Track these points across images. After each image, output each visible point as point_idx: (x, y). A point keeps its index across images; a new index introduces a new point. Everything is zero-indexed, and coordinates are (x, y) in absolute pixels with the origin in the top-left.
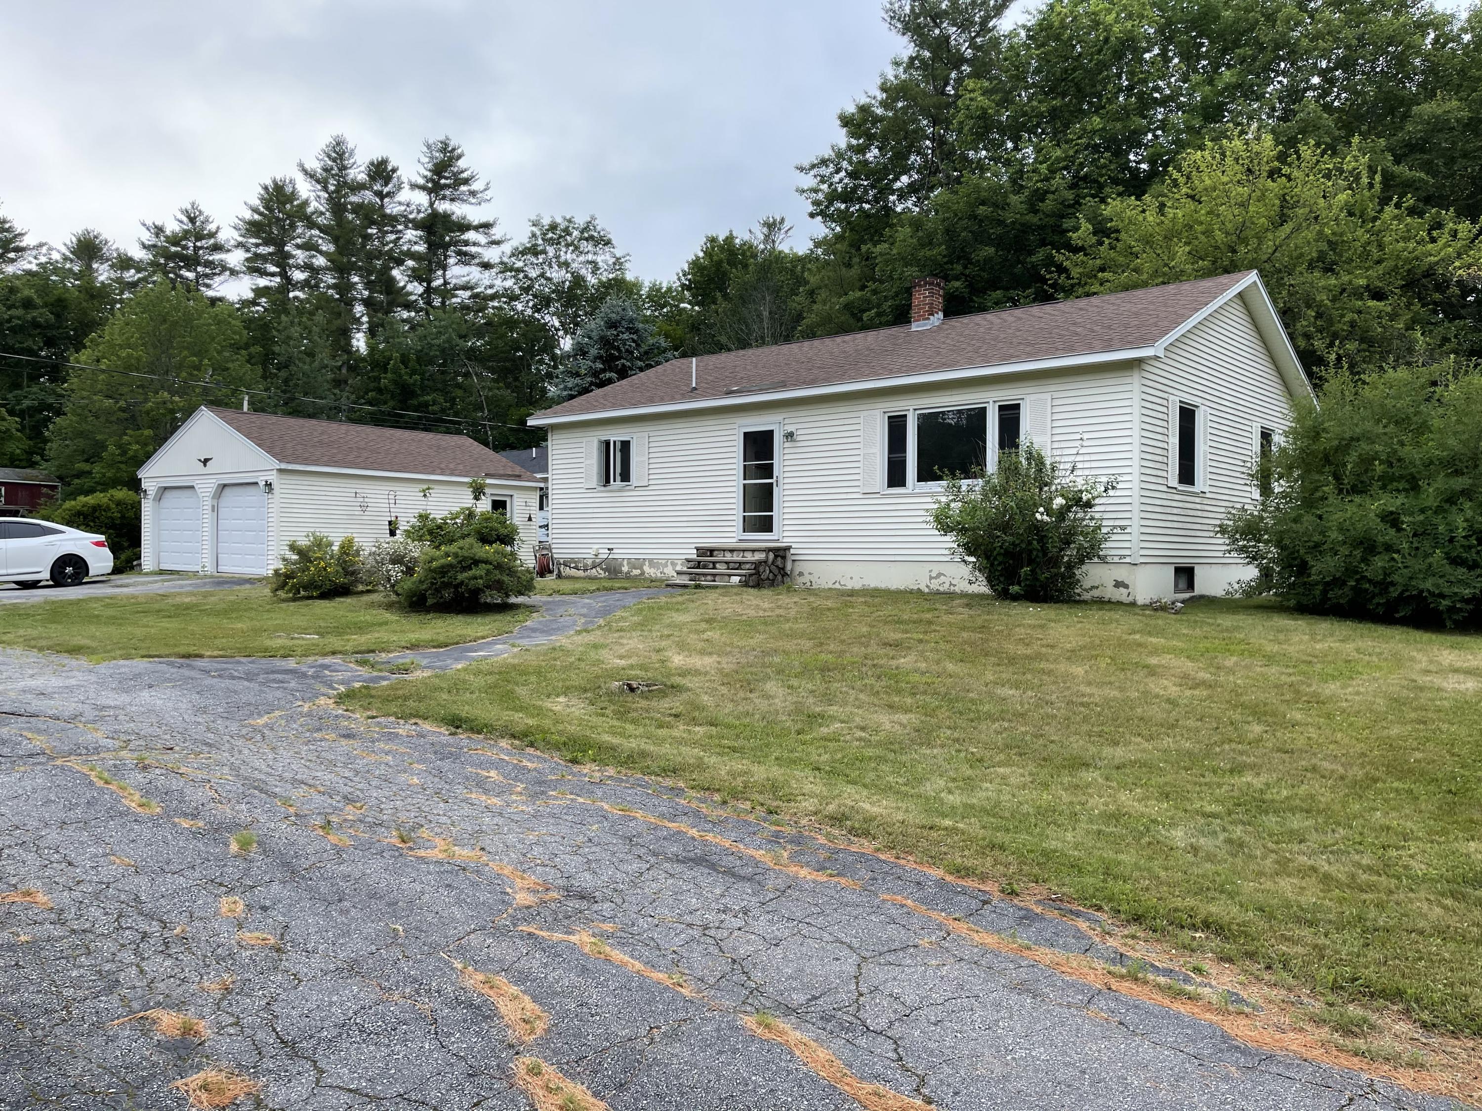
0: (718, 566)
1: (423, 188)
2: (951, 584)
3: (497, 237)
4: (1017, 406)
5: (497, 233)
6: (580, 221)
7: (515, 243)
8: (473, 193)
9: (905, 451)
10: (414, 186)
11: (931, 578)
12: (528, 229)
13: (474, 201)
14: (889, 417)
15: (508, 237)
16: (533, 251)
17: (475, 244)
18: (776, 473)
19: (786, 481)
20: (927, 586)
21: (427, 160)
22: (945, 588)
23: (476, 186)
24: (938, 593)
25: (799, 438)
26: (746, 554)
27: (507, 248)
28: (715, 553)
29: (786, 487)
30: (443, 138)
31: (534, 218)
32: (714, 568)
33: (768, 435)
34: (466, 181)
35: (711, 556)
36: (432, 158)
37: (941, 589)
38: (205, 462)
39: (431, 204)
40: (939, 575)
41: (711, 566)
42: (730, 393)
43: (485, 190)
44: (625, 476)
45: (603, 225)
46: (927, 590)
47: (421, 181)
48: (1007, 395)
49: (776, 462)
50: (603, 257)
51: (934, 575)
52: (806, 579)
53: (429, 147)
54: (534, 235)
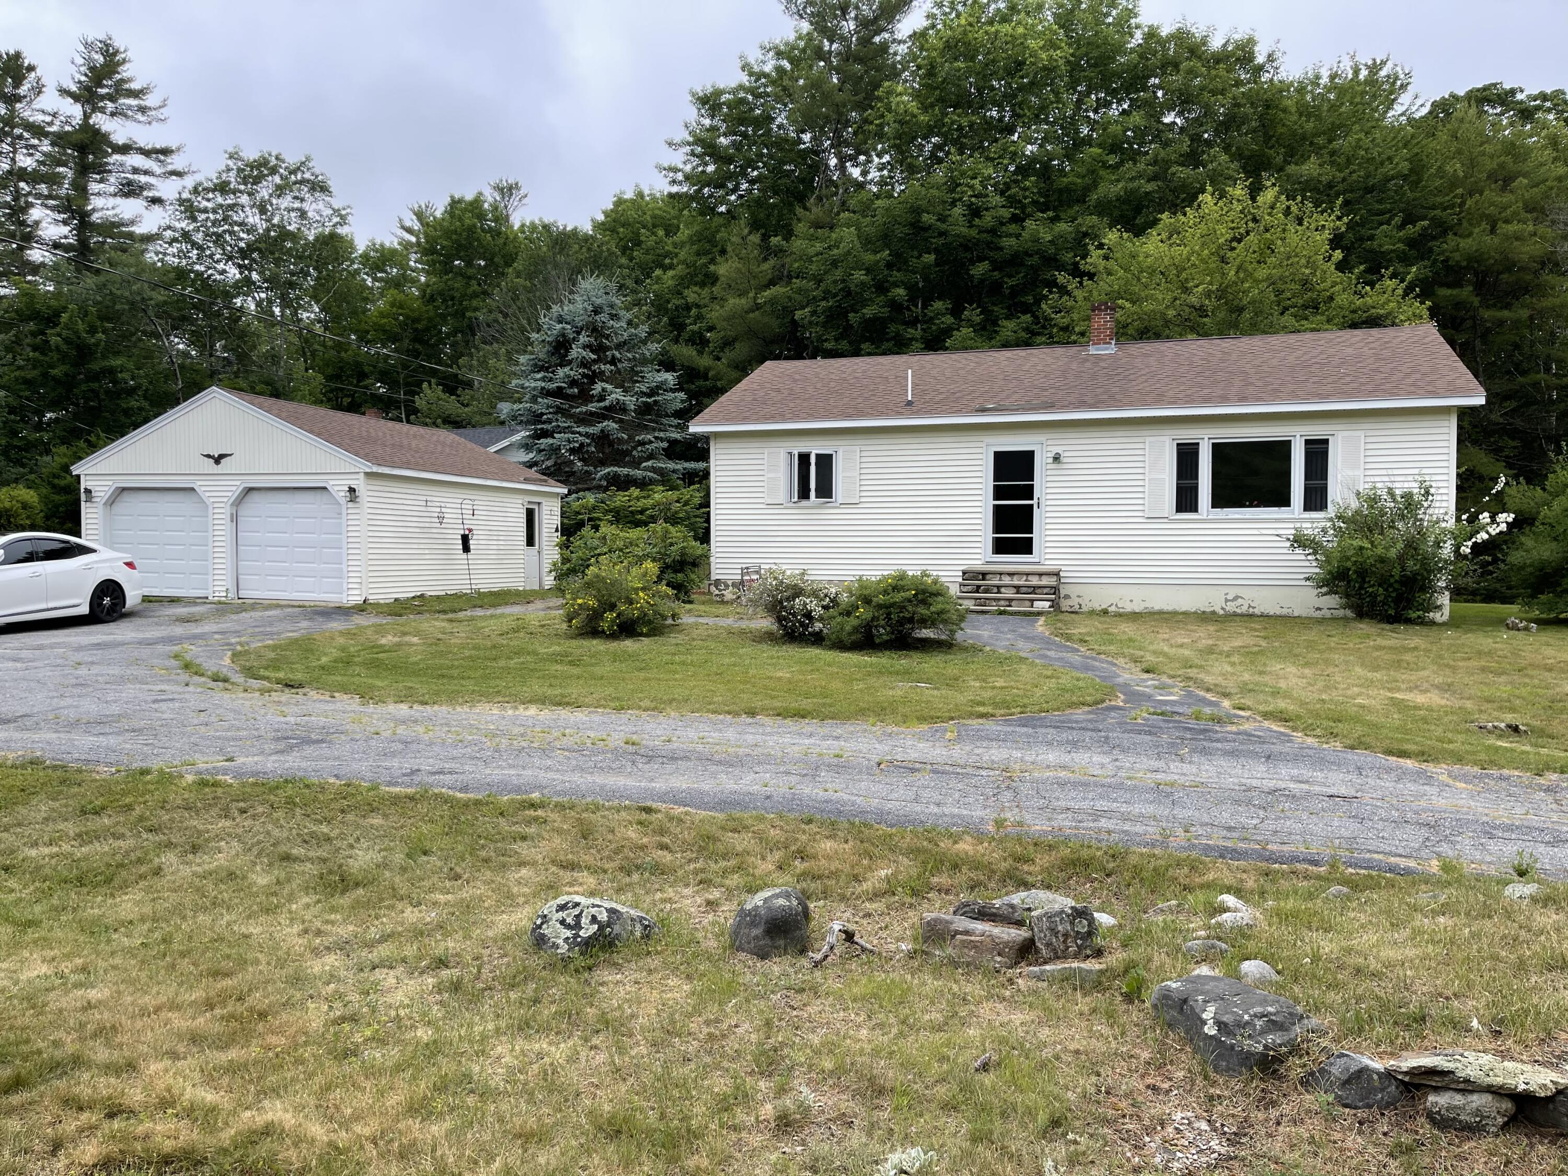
0: (1003, 590)
1: (76, 97)
2: (1250, 606)
3: (180, 168)
4: (1326, 442)
5: (176, 162)
6: (292, 159)
7: (199, 177)
8: (143, 110)
9: (1196, 477)
10: (64, 92)
11: (1227, 601)
12: (222, 162)
13: (139, 116)
14: (1178, 445)
15: (193, 168)
16: (222, 188)
17: (146, 173)
18: (1036, 494)
19: (1049, 503)
20: (1223, 609)
21: (82, 61)
22: (1244, 609)
23: (150, 100)
24: (1235, 614)
25: (1065, 460)
26: (1030, 578)
27: (189, 182)
28: (988, 577)
29: (1048, 509)
30: (102, 37)
31: (231, 150)
32: (999, 592)
33: (1028, 457)
34: (135, 94)
35: (983, 579)
36: (89, 60)
37: (1239, 611)
38: (218, 460)
39: (86, 117)
40: (1236, 598)
41: (995, 590)
42: (983, 410)
43: (160, 107)
44: (825, 490)
45: (320, 167)
46: (1222, 612)
47: (74, 88)
48: (1316, 431)
49: (1037, 483)
50: (314, 206)
51: (1230, 597)
52: (1074, 602)
53: (86, 45)
54: (229, 170)
